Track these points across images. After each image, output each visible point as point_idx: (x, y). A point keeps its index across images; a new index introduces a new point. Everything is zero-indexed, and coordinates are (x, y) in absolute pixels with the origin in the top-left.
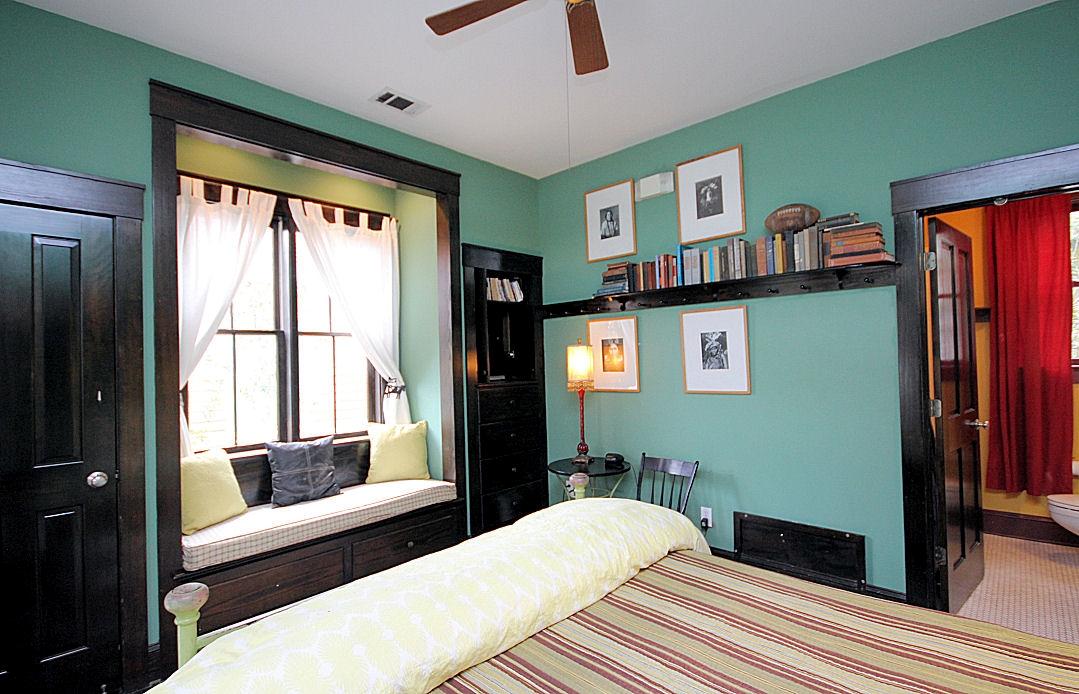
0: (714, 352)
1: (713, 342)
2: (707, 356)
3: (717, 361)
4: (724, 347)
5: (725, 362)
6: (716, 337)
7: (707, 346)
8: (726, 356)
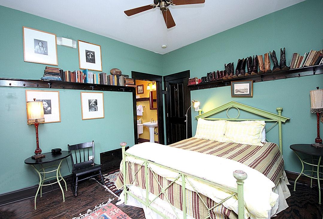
0: (93, 106)
1: (93, 103)
2: (90, 107)
3: (94, 109)
4: (97, 104)
5: (97, 109)
6: (94, 101)
7: (91, 104)
8: (97, 107)
